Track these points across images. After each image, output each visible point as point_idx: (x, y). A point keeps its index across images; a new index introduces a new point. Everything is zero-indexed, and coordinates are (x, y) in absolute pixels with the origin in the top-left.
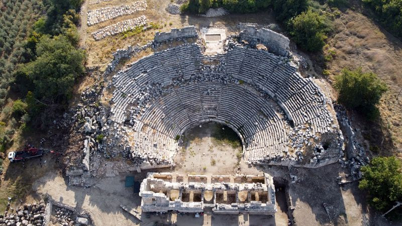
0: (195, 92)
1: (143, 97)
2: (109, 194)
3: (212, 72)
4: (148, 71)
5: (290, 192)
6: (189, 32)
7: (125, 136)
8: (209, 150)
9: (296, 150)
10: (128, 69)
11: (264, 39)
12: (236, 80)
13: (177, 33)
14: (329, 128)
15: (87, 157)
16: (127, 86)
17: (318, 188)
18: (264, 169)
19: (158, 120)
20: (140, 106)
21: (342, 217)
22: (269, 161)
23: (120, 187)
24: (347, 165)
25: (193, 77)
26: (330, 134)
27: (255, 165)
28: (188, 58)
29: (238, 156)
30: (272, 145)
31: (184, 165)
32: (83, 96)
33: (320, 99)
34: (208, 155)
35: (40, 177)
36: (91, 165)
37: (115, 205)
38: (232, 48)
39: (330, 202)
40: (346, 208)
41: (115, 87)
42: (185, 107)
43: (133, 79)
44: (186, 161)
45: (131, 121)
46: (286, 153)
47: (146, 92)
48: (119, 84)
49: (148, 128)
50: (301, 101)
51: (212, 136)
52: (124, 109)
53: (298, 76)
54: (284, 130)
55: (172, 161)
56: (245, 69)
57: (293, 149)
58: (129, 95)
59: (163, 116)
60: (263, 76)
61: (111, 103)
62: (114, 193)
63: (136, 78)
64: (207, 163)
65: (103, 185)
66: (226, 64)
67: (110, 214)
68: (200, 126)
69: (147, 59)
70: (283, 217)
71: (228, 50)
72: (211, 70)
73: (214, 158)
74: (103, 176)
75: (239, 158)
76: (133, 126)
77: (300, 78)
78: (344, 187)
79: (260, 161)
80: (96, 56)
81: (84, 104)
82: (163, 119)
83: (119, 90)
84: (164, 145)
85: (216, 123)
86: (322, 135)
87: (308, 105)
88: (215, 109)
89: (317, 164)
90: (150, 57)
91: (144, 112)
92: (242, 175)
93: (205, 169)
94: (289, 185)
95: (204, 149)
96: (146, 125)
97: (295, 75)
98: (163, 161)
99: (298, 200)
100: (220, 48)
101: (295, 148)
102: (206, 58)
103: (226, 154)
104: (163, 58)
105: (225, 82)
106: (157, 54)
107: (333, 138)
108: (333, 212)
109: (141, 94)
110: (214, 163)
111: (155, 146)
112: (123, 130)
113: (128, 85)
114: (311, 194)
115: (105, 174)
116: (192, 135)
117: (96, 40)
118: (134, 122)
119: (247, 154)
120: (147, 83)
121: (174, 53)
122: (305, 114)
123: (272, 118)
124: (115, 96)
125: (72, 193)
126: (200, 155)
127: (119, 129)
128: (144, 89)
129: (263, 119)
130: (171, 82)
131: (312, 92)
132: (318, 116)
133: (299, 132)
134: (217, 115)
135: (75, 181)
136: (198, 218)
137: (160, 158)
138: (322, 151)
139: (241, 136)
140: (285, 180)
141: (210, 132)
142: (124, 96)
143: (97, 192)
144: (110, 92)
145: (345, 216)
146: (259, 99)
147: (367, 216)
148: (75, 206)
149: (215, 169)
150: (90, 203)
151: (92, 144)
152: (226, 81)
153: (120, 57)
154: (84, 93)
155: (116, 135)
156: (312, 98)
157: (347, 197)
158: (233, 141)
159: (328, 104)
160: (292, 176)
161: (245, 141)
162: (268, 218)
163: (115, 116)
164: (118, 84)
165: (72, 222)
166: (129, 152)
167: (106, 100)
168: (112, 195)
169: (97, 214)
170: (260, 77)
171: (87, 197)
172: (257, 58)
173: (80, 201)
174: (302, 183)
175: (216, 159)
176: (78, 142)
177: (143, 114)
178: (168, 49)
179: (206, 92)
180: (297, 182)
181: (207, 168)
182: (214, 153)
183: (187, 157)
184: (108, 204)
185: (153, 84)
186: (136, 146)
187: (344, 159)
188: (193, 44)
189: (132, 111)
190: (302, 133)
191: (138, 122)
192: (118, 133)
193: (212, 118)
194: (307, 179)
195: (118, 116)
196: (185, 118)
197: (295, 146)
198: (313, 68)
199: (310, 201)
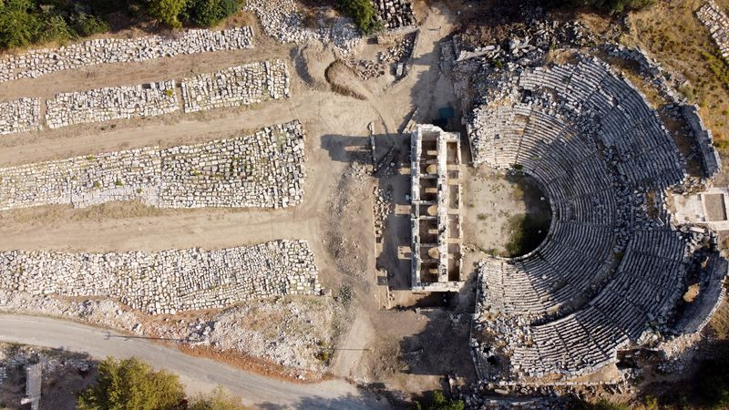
0: (597, 185)
1: (572, 107)
2: (431, 92)
3: (633, 208)
4: (619, 106)
5: (439, 310)
7: (502, 95)
8: (502, 211)
9: (490, 323)
10: (615, 76)
12: (622, 248)
13: (705, 142)
14: (517, 367)
15: (470, 55)
16: (584, 80)
17: (443, 347)
18: (472, 282)
19: (540, 135)
20: (556, 107)
21: (406, 368)
22: (481, 288)
23: (441, 103)
24: (473, 390)
25: (623, 178)
26: (509, 367)
27: (477, 272)
28: (658, 167)
29: (493, 250)
30: (504, 294)
31: (477, 178)
32: (572, 23)
33: (573, 366)
34: (494, 210)
35: (450, 8)
36: (464, 62)
37: (418, 102)
38: (684, 238)
39: (424, 358)
40: (417, 376)
41: (577, 64)
42: (570, 173)
43: (599, 87)
44: (483, 181)
45: (529, 98)
46: (488, 309)
47: (582, 111)
48: (584, 69)
49: (523, 124)
50: (574, 340)
51: (527, 215)
52: (544, 85)
53: (621, 342)
54: (528, 313)
55: (479, 162)
56: (643, 261)
57: (493, 318)
58: (570, 87)
59: (548, 141)
60: (627, 289)
61: (551, 65)
62: (433, 98)
63: (601, 91)
64: (482, 209)
65: (443, 83)
66: (650, 229)
67: (409, 97)
68: (542, 199)
69: (641, 100)
70: (410, 300)
71: (679, 231)
72: (639, 205)
73: (489, 218)
74: (454, 80)
75: (492, 253)
76: (523, 102)
77: (617, 344)
78: (445, 380)
79: (482, 277)
80: (654, 22)
81: (556, 29)
82: (542, 141)
83: (575, 70)
84: (502, 149)
85: (550, 221)
86: (509, 358)
87: (564, 349)
88: (573, 217)
90: (644, 105)
91: (547, 113)
92: (463, 254)
93: (472, 206)
94: (448, 312)
95: (503, 204)
96: (527, 119)
97: (623, 338)
98: (477, 150)
99: (429, 319)
100: (686, 219)
101: (495, 322)
102: (660, 196)
103: (497, 234)
104: (647, 126)
105: (616, 230)
106: (655, 115)
107: (502, 371)
108: (412, 360)
109: (576, 103)
110: (482, 217)
111: (497, 137)
112: (511, 89)
113: (587, 82)
114: (435, 337)
115: (456, 81)
116: (527, 186)
117: (694, 14)
118: (528, 103)
119: (497, 263)
120: (598, 109)
121: (661, 141)
122: (548, 343)
123: (550, 299)
124: (563, 68)
125: (430, 49)
126: (493, 199)
127: (509, 84)
128: (587, 106)
129: (551, 286)
130: (608, 145)
131: (586, 357)
132: (541, 359)
133: (518, 331)
134: (562, 222)
135: (446, 49)
137: (480, 145)
138: (485, 354)
139: (526, 256)
140: (455, 307)
141: (533, 212)
142: (567, 80)
143: (433, 78)
144: (569, 59)
145: (408, 372)
146: (586, 283)
147: (408, 400)
148: (414, 57)
149: (473, 219)
150: (420, 72)
151: (491, 56)
152: (620, 231)
153: (637, 59)
154: (576, 23)
155: (500, 83)
156: (576, 356)
157: (430, 382)
158: (519, 244)
159: (562, 377)
160: (459, 317)
161: (518, 260)
163: (529, 74)
164: (583, 67)
166: (480, 104)
167: (555, 56)
168: (430, 96)
169: (407, 84)
170: (626, 285)
171: (427, 68)
172: (663, 279)
173: (421, 61)
174: (450, 327)
175: (489, 220)
176: (495, 37)
177: (544, 113)
178: (667, 131)
180: (452, 322)
181: (474, 209)
182: (498, 219)
183: (489, 182)
184: (420, 94)
185: (597, 119)
186: (490, 110)
187: (482, 388)
188: (684, 170)
189: (544, 97)
190: (518, 333)
191: (529, 107)
192: (505, 84)
193: (558, 215)
194: (453, 334)
195: (529, 80)
196: (552, 174)
197: (498, 322)
198: (661, 381)
199: (425, 335)
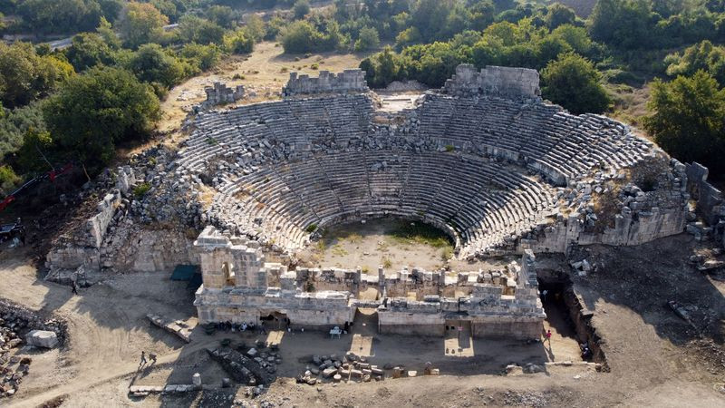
0: (357, 164)
1: (249, 154)
2: (128, 297)
3: (392, 135)
4: (267, 121)
5: (575, 288)
6: (352, 80)
7: (196, 190)
8: (379, 249)
9: (578, 208)
10: (230, 111)
11: (490, 87)
12: (440, 146)
13: (330, 79)
16: (220, 131)
17: (648, 278)
19: (273, 193)
22: (517, 241)
23: (159, 287)
24: (708, 234)
25: (354, 141)
26: (648, 163)
27: (485, 257)
28: (347, 113)
29: (444, 257)
30: (521, 220)
33: (614, 130)
34: (375, 255)
36: (108, 240)
37: (135, 315)
38: (431, 99)
39: (687, 299)
41: (196, 127)
42: (334, 185)
43: (236, 126)
44: (323, 261)
45: (215, 179)
46: (555, 216)
47: (258, 150)
48: (207, 126)
49: (250, 198)
50: (576, 145)
51: (387, 233)
52: (206, 158)
53: (564, 116)
54: (547, 193)
56: (457, 127)
57: (570, 209)
58: (222, 144)
59: (284, 189)
60: (492, 132)
62: (142, 296)
63: (241, 127)
64: (372, 264)
65: (122, 282)
66: (418, 122)
67: (114, 331)
68: (363, 222)
71: (422, 104)
72: (390, 131)
73: (389, 259)
77: (567, 117)
78: (715, 275)
79: (496, 247)
83: (203, 132)
84: (278, 228)
86: (632, 168)
87: (592, 145)
88: (396, 194)
89: (632, 223)
90: (274, 104)
91: (246, 174)
94: (572, 279)
95: (367, 248)
96: (246, 193)
97: (558, 116)
98: (271, 245)
99: (601, 300)
101: (574, 206)
102: (382, 115)
103: (417, 254)
104: (299, 109)
106: (289, 101)
107: (659, 172)
108: (702, 316)
109: (245, 149)
110: (387, 265)
111: (258, 222)
112: (193, 181)
114: (631, 291)
115: (132, 264)
116: (343, 232)
118: (221, 181)
119: (466, 249)
120: (263, 137)
121: (320, 105)
122: (589, 159)
123: (517, 187)
124: (194, 138)
125: (42, 290)
126: (357, 255)
127: (185, 177)
128: (253, 143)
129: (497, 193)
130: (309, 146)
131: (596, 128)
132: (618, 151)
133: (580, 183)
134: (400, 205)
135: (61, 276)
136: (336, 335)
138: (639, 194)
139: (452, 228)
140: (560, 274)
141: (383, 228)
142: (211, 142)
146: (488, 167)
150: (76, 308)
152: (419, 147)
153: (218, 99)
155: (176, 183)
156: (598, 135)
160: (577, 265)
161: (460, 236)
162: (524, 345)
163: (183, 160)
164: (204, 125)
165: (18, 340)
166: (196, 215)
167: (173, 142)
168: (134, 299)
169: (85, 327)
170: (487, 135)
171: (75, 299)
172: (479, 109)
174: (603, 272)
175: (392, 260)
178: (311, 99)
179: (378, 165)
180: (591, 272)
182: (390, 252)
183: (327, 256)
184: (119, 312)
188: (357, 95)
191: (229, 183)
193: (391, 209)
194: (614, 263)
195: (190, 162)
196: (331, 202)
197: (572, 204)
